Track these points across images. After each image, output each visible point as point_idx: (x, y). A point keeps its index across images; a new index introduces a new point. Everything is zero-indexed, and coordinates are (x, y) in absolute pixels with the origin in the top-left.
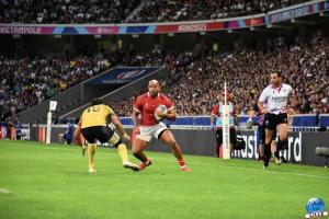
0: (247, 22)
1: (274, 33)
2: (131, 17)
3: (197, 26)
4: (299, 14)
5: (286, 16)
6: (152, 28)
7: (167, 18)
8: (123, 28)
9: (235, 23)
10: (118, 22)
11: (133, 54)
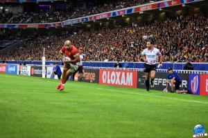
0: (54, 25)
1: (64, 29)
2: (9, 21)
3: (35, 25)
4: (74, 22)
5: (69, 23)
6: (17, 26)
7: (23, 22)
8: (6, 25)
9: (50, 25)
10: (4, 23)
11: (9, 35)
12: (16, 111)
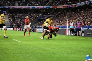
0: (72, 6)
4: (83, 4)
5: (80, 5)
6: (51, 7)
12: (56, 54)
